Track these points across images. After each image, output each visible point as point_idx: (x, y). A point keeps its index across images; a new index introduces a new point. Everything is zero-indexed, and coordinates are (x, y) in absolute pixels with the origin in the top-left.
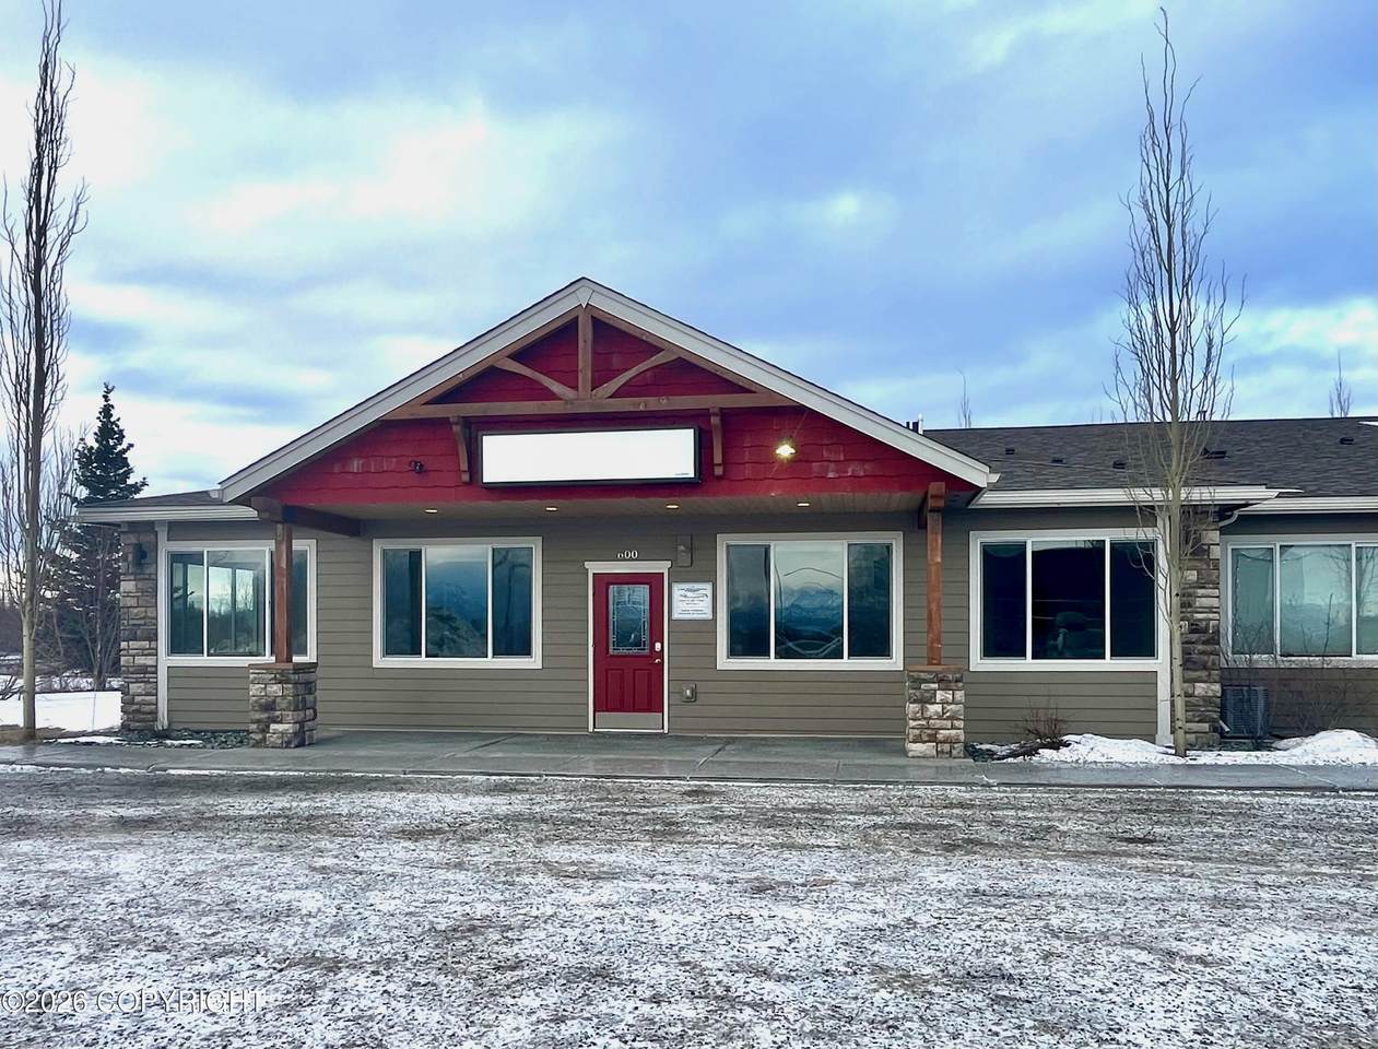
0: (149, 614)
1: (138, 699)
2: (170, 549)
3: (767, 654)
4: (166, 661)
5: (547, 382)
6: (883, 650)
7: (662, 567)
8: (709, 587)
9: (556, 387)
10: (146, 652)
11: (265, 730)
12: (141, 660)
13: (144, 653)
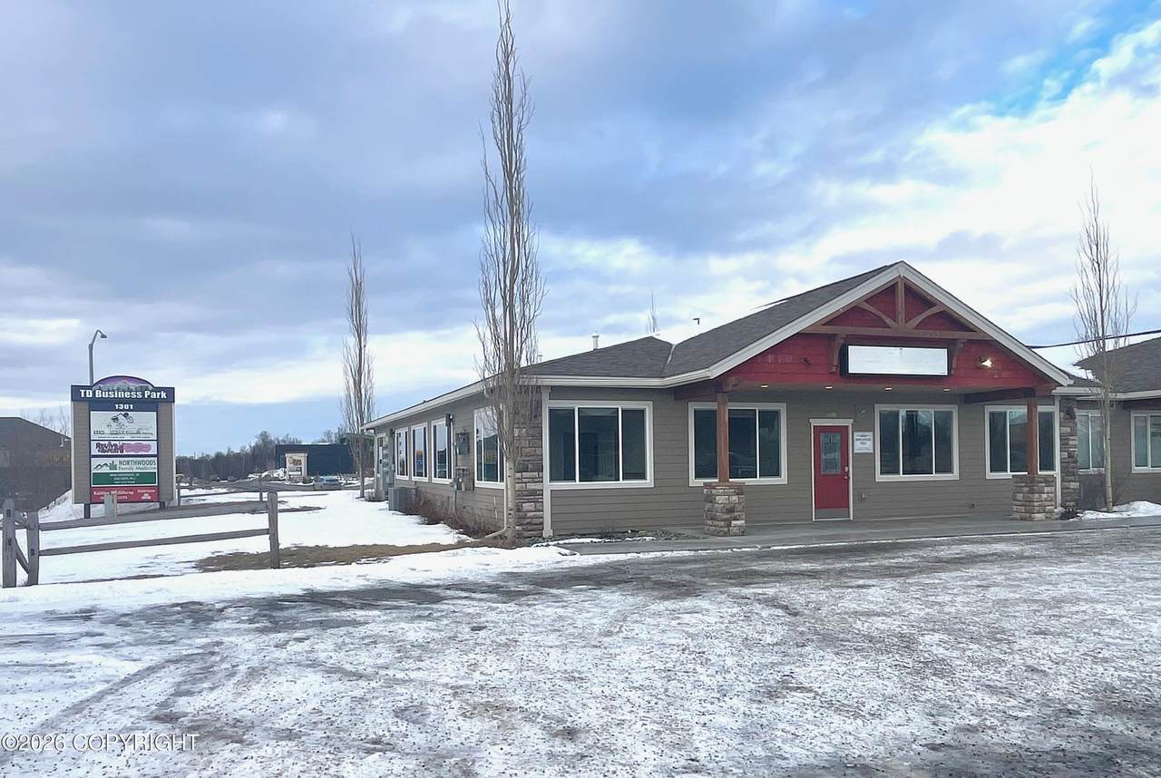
0: (537, 452)
1: (529, 514)
2: (550, 406)
3: (898, 473)
4: (549, 486)
5: (884, 317)
6: (950, 470)
7: (848, 422)
8: (871, 434)
9: (888, 321)
10: (536, 480)
11: (729, 526)
12: (532, 486)
13: (533, 480)
